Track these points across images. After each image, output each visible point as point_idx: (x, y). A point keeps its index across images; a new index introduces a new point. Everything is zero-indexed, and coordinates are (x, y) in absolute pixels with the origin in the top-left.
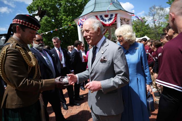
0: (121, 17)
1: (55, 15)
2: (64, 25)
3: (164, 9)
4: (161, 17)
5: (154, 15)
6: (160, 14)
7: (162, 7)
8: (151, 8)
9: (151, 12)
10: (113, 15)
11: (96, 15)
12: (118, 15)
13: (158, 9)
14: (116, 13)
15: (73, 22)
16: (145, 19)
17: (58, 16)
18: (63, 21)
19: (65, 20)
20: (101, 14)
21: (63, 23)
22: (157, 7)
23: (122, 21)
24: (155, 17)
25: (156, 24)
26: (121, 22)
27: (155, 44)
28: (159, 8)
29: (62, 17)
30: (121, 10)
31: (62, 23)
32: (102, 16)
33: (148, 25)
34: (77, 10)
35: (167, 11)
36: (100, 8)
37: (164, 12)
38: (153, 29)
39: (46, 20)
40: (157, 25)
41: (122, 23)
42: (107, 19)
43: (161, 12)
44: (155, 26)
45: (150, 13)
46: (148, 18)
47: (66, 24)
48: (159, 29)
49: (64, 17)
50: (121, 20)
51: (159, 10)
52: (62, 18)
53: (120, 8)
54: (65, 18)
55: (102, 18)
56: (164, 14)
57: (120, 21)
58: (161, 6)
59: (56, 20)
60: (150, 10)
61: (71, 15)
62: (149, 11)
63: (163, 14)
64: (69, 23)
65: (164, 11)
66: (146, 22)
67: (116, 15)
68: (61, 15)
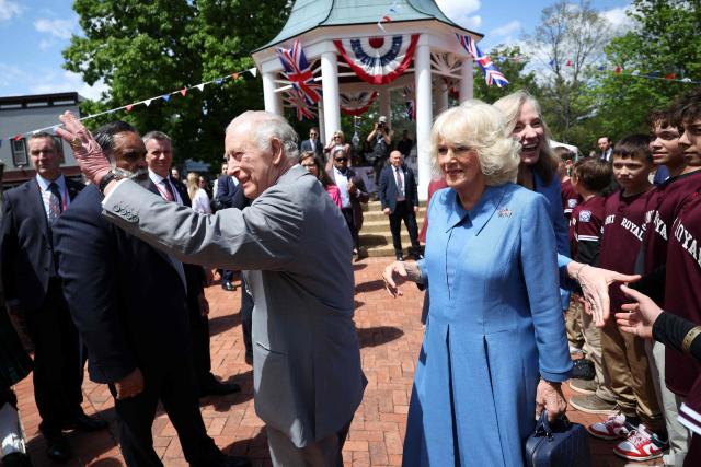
0: (432, 49)
1: (178, 31)
2: (209, 69)
3: (601, 15)
4: (585, 50)
5: (556, 40)
6: (582, 38)
7: (591, 7)
8: (547, 12)
9: (547, 29)
10: (404, 39)
11: (337, 37)
12: (422, 41)
13: (577, 16)
14: (416, 32)
15: (242, 60)
16: (520, 54)
17: (188, 35)
18: (204, 56)
19: (213, 52)
20: (355, 36)
21: (207, 61)
22: (571, 8)
23: (435, 65)
24: (561, 47)
25: (562, 72)
26: (433, 67)
27: (582, 175)
28: (581, 11)
29: (203, 40)
30: (435, 19)
31: (202, 60)
32: (358, 41)
33: (531, 77)
34: (260, 15)
35: (611, 24)
36: (353, 9)
37: (599, 30)
38: (549, 96)
39: (142, 48)
40: (568, 79)
41: (434, 71)
42: (377, 53)
43: (587, 29)
44: (560, 81)
45: (542, 31)
46: (535, 50)
47: (216, 67)
48: (576, 96)
49: (210, 40)
50: (432, 58)
51: (579, 20)
52: (203, 43)
53: (431, 11)
54: (213, 44)
55: (360, 49)
56: (598, 37)
57: (430, 62)
58: (588, 3)
59: (181, 50)
60: (543, 19)
61: (235, 31)
62: (541, 24)
63: (594, 36)
64: (228, 64)
65: (597, 24)
66: (524, 64)
67: (415, 38)
68: (197, 32)
